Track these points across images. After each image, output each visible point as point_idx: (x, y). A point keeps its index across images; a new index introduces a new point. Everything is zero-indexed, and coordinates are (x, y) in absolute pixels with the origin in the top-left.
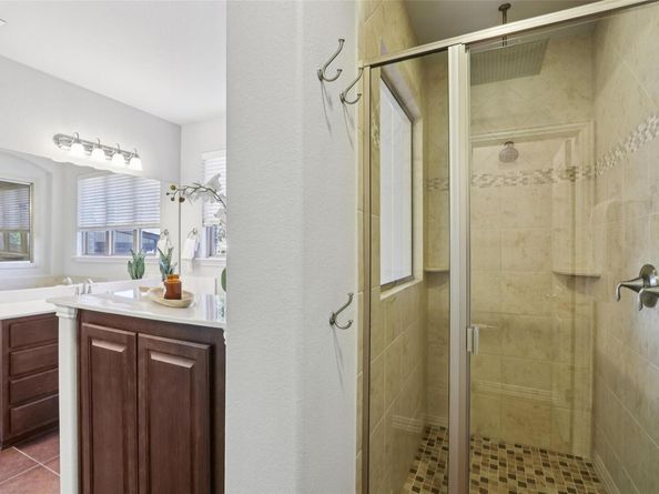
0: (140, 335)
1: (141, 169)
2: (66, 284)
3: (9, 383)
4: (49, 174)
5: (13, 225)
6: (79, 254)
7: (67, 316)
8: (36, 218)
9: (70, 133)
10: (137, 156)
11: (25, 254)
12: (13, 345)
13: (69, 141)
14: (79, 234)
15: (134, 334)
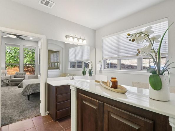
0: (105, 104)
1: (86, 43)
2: (68, 76)
3: (57, 104)
4: (63, 48)
5: (56, 61)
6: (69, 68)
7: (74, 90)
8: (60, 59)
9: (69, 35)
10: (85, 40)
11: (58, 68)
12: (57, 93)
13: (69, 37)
14: (69, 63)
15: (102, 103)
